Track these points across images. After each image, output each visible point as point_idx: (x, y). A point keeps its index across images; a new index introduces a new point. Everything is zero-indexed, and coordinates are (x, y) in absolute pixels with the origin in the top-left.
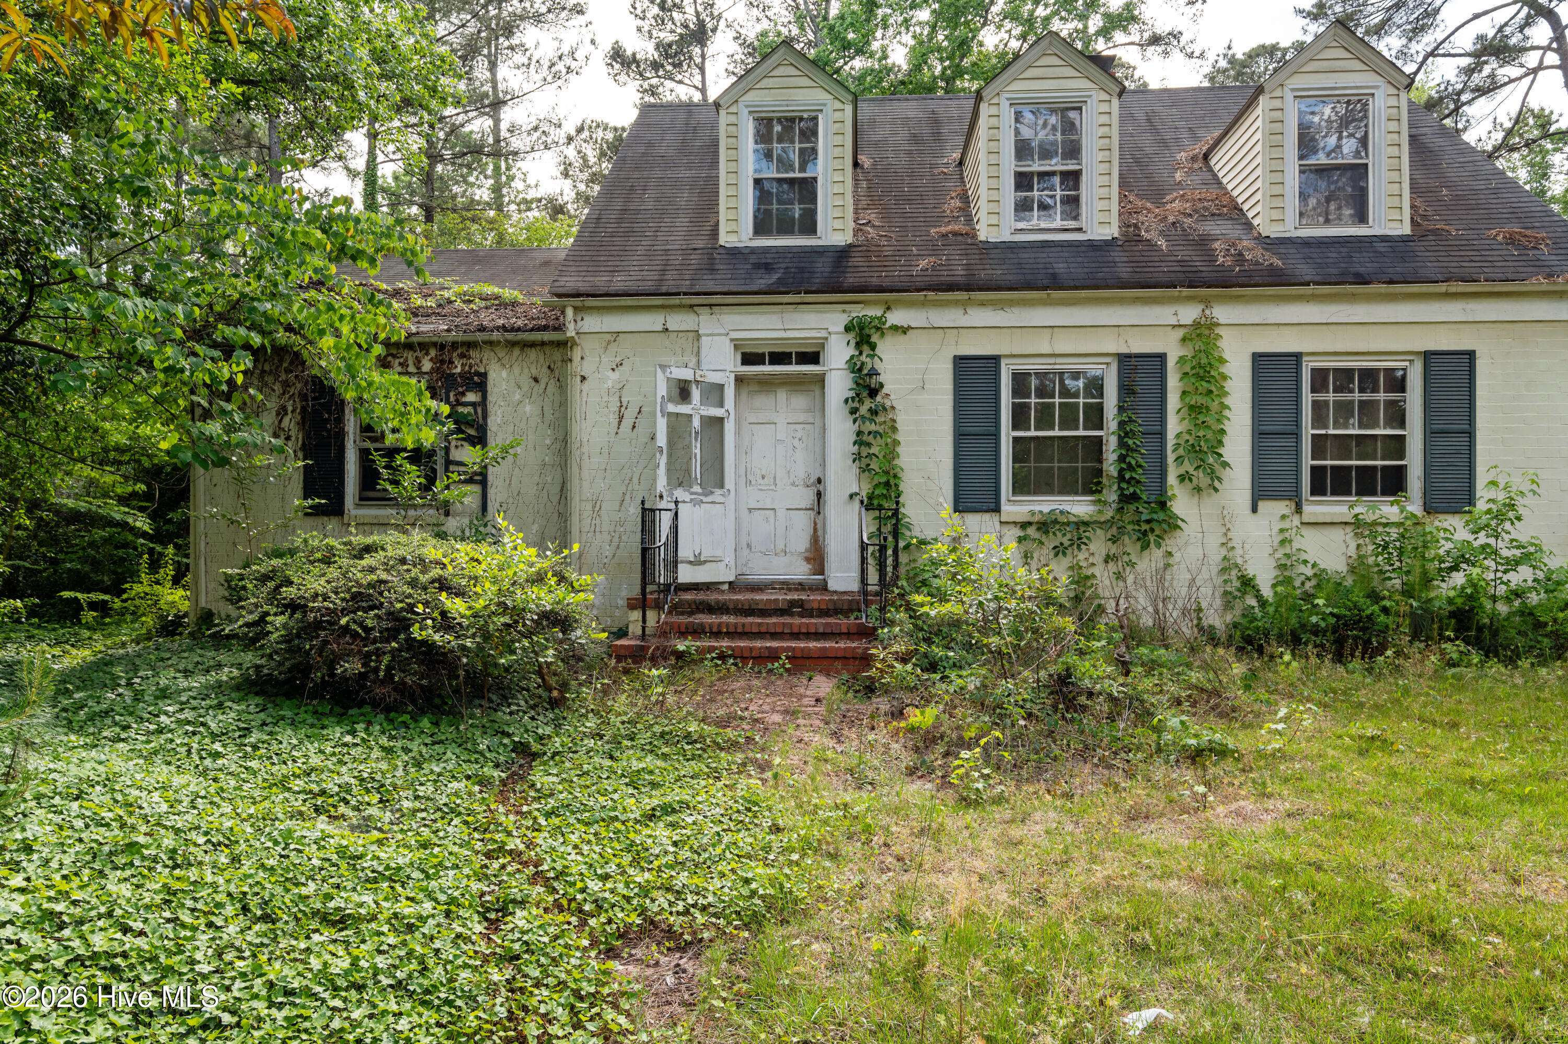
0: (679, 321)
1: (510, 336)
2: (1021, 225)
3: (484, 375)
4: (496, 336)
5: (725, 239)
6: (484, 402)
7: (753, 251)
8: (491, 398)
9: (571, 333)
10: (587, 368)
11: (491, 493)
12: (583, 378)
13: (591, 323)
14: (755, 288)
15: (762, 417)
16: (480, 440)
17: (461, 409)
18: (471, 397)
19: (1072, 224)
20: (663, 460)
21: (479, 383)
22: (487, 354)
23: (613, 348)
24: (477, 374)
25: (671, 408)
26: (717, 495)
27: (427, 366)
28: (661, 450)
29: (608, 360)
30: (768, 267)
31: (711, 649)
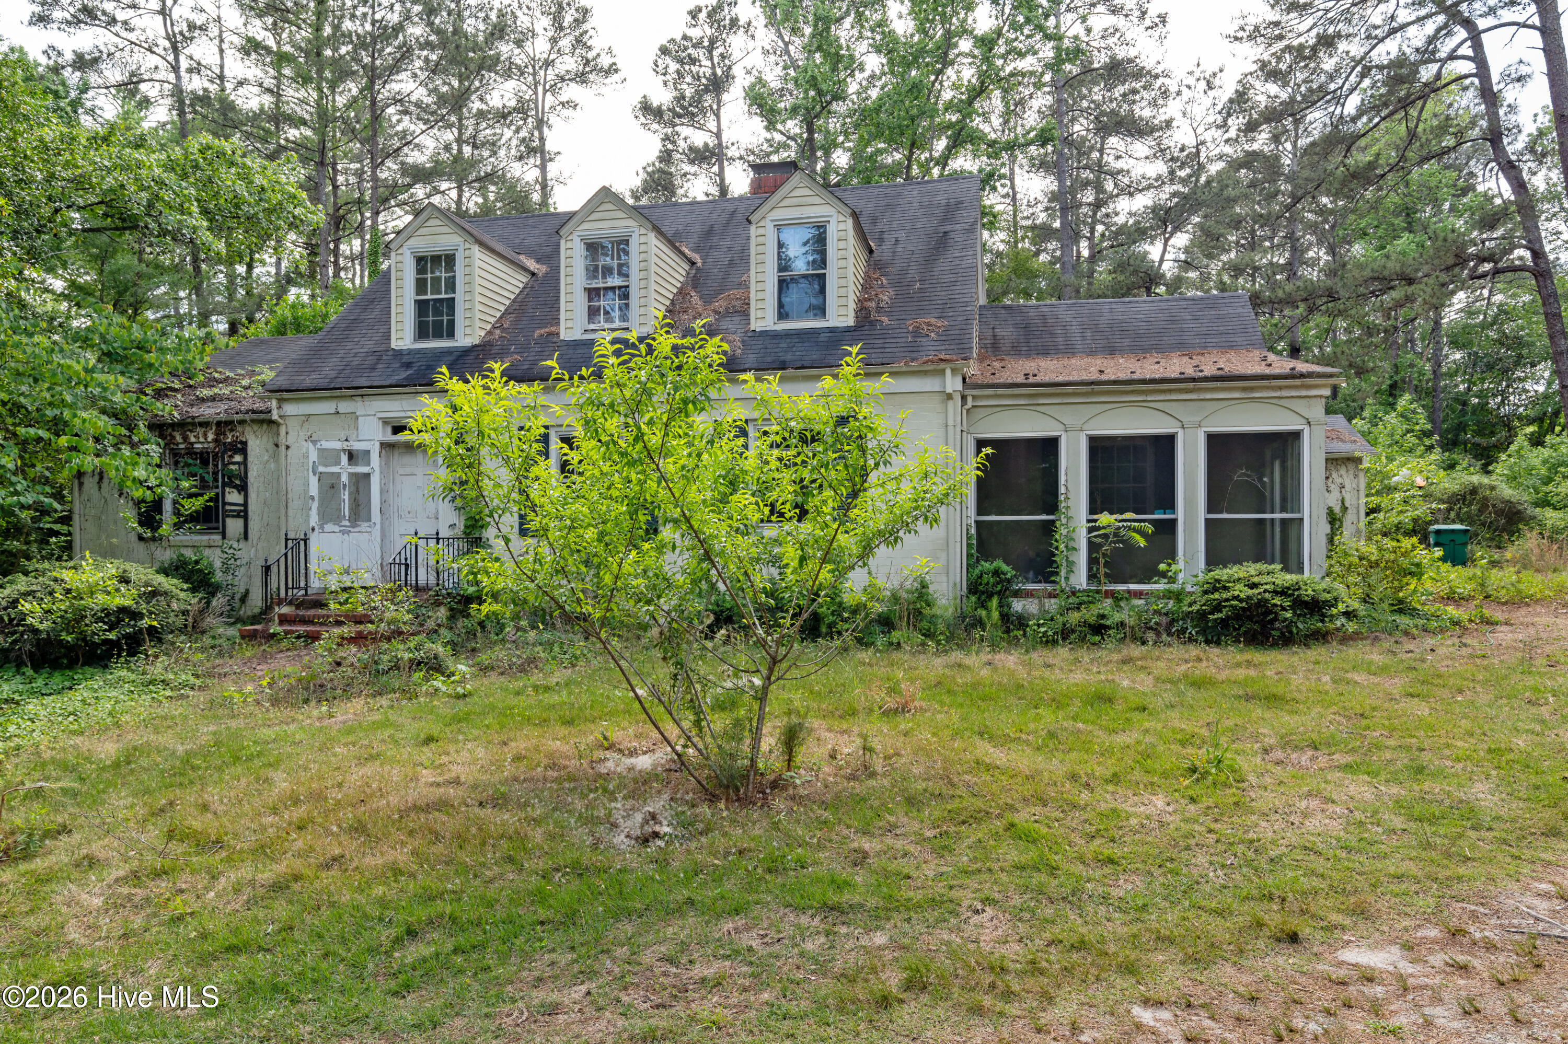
0: (345, 406)
1: (255, 416)
2: (592, 327)
3: (245, 444)
4: (247, 417)
5: (395, 344)
6: (245, 462)
7: (410, 352)
8: (250, 459)
9: (275, 417)
10: (291, 440)
11: (251, 524)
12: (288, 447)
13: (290, 409)
14: (387, 383)
15: (408, 470)
16: (243, 488)
17: (232, 467)
18: (238, 458)
19: (625, 325)
20: (315, 506)
21: (242, 448)
22: (248, 429)
23: (306, 425)
24: (241, 442)
25: (321, 469)
26: (364, 526)
27: (211, 436)
28: (313, 498)
29: (303, 434)
30: (408, 365)
31: (292, 632)
